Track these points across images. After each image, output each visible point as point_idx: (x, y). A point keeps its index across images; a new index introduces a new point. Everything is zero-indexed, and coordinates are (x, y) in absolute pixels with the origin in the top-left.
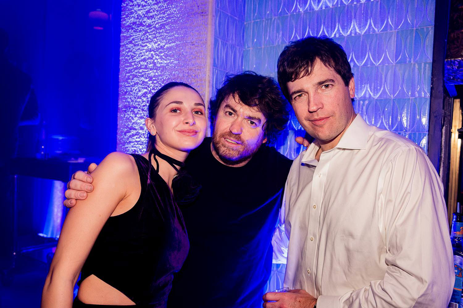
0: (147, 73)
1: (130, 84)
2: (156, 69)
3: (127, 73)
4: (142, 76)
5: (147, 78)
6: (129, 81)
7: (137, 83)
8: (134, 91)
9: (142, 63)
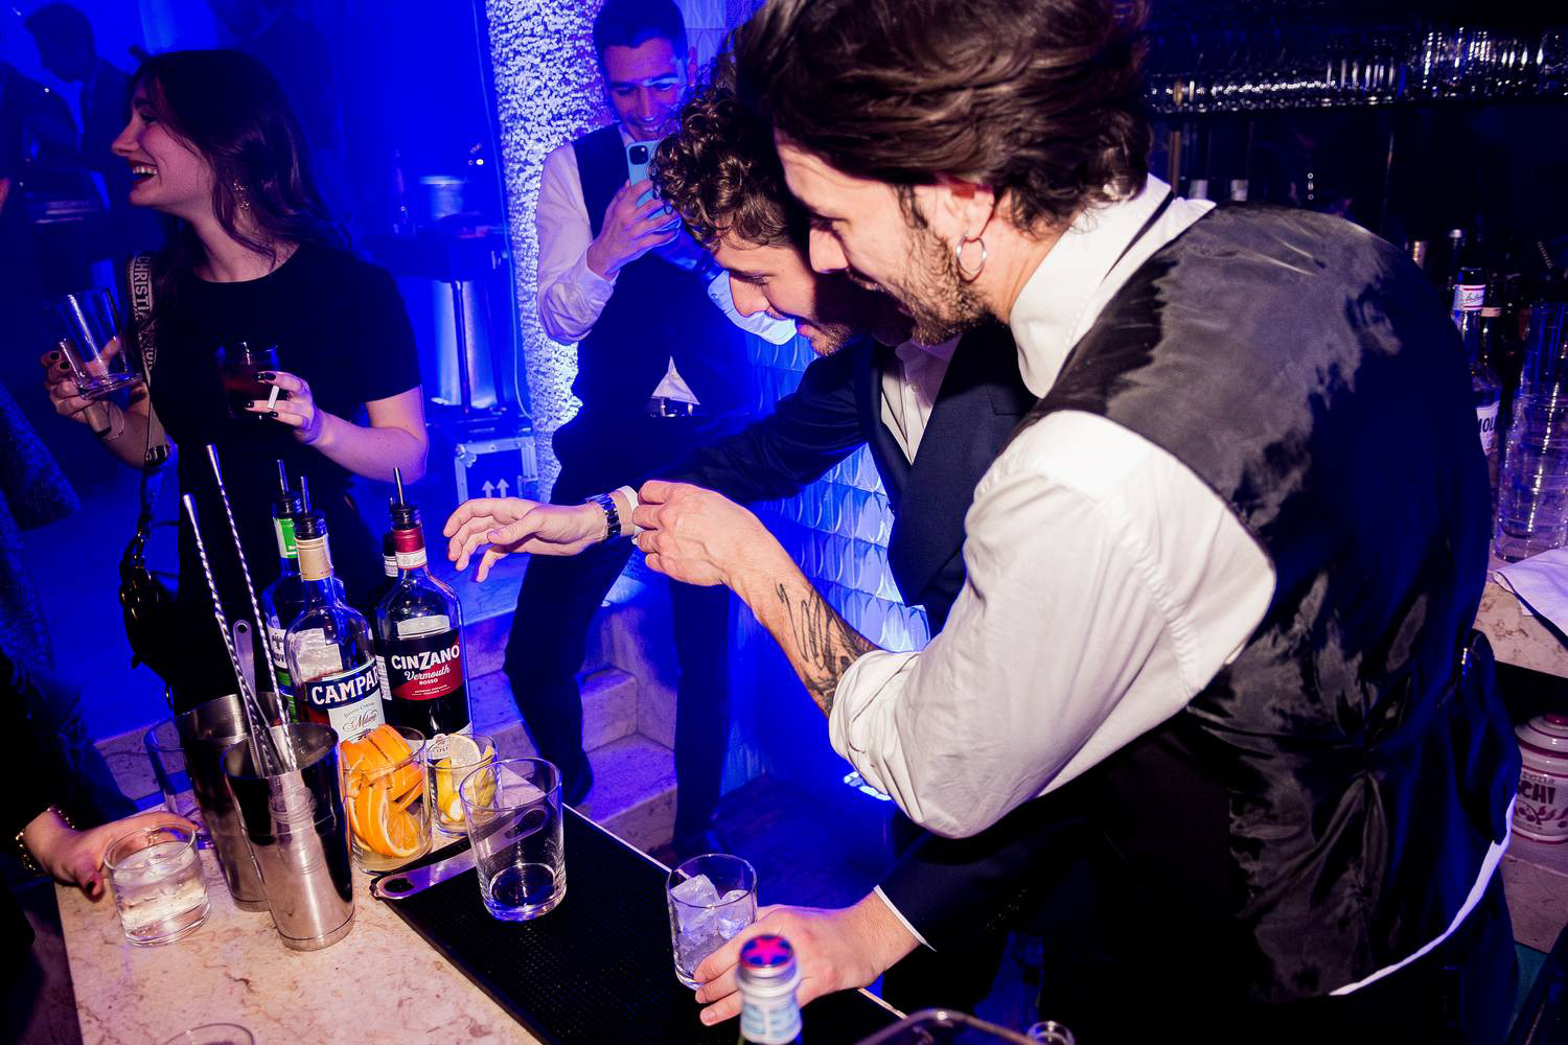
0: (535, 45)
1: (510, 69)
2: (549, 37)
3: (503, 46)
4: (528, 52)
5: (536, 57)
6: (509, 63)
7: (522, 68)
8: (520, 86)
9: (524, 23)
